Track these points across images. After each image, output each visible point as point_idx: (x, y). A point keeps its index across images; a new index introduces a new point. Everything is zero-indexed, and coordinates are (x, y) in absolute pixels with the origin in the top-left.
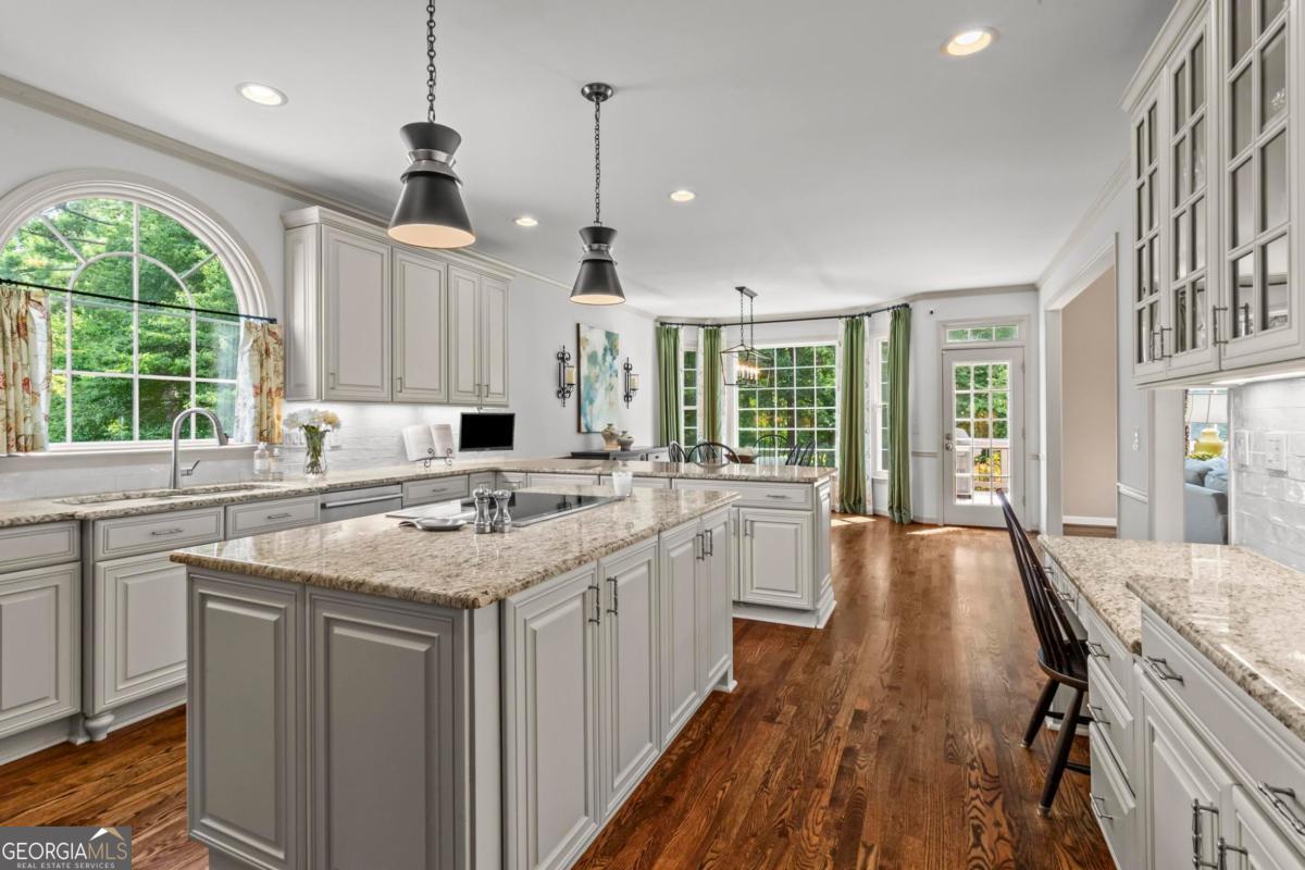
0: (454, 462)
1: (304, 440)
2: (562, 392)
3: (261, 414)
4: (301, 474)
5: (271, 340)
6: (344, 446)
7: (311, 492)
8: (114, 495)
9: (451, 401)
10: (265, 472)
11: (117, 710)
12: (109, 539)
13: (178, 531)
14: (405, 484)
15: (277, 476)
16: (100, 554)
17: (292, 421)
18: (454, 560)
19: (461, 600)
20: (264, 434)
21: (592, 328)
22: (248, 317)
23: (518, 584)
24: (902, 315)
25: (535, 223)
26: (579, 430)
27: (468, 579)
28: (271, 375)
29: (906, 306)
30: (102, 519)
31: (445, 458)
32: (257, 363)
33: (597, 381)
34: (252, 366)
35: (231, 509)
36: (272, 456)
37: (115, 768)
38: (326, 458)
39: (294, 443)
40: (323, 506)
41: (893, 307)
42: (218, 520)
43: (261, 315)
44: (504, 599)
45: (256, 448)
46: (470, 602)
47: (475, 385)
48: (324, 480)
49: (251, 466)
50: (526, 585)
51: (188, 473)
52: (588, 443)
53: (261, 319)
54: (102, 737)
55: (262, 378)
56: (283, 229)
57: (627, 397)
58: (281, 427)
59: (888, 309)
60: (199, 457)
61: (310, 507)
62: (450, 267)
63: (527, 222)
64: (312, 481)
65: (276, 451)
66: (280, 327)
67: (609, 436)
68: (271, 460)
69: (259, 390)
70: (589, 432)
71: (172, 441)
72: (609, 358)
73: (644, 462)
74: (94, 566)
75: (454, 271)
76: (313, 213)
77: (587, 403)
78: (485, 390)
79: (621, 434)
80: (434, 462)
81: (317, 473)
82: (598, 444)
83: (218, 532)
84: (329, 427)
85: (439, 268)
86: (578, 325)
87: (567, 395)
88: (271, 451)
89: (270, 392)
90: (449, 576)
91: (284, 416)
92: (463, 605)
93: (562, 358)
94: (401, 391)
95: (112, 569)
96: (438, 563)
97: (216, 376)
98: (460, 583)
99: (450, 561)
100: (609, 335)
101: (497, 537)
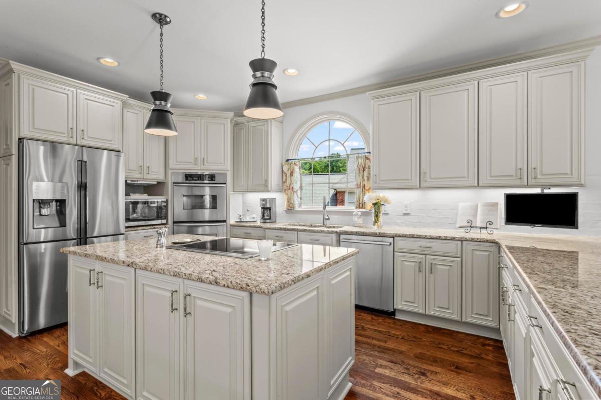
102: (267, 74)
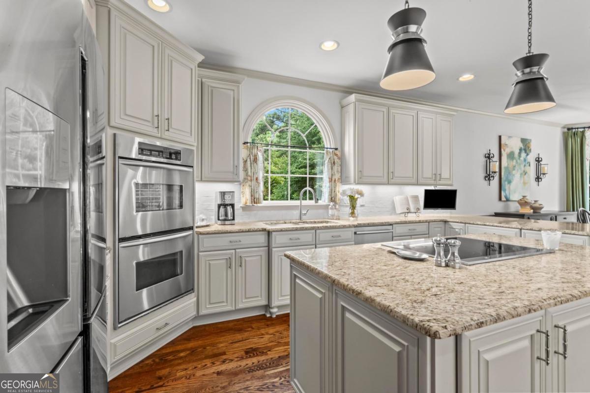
0: (420, 215)
1: (349, 202)
2: (488, 177)
3: (332, 190)
4: (347, 217)
5: (335, 157)
6: (366, 205)
7: (350, 227)
8: (281, 222)
9: (419, 183)
10: (333, 215)
11: (279, 307)
12: (277, 239)
13: (299, 239)
14: (394, 226)
15: (338, 217)
16: (274, 246)
17: (344, 193)
18: (419, 286)
19: (425, 329)
20: (332, 199)
21: (510, 137)
22: (327, 148)
23: (472, 323)
25: (472, 77)
26: (500, 199)
27: (430, 308)
28: (336, 173)
30: (274, 231)
31: (415, 213)
32: (330, 168)
33: (514, 170)
34: (328, 169)
35: (318, 231)
36: (336, 209)
37: (276, 332)
38: (358, 210)
39: (345, 203)
40: (355, 233)
42: (313, 235)
43: (332, 147)
44: (461, 335)
45: (329, 205)
46: (432, 333)
47: (432, 174)
48: (357, 220)
49: (328, 212)
50: (480, 325)
51: (305, 214)
52: (507, 207)
53: (332, 149)
54: (274, 316)
55: (332, 175)
56: (340, 107)
57: (538, 179)
58: (339, 196)
60: (309, 208)
61: (349, 234)
62: (419, 112)
63: (467, 77)
64: (352, 221)
65: (337, 206)
66: (339, 151)
67: (523, 203)
68: (335, 210)
69: (331, 180)
70: (508, 200)
71: (299, 201)
72: (523, 155)
73: (554, 222)
74: (272, 250)
75: (421, 115)
76: (353, 98)
77: (506, 183)
78: (438, 177)
79: (533, 202)
80: (409, 214)
81: (354, 217)
82: (514, 208)
83: (313, 241)
84: (359, 196)
85: (413, 114)
86: (500, 137)
87: (491, 178)
88: (335, 206)
89: (335, 181)
90: (415, 301)
91: (341, 191)
92: (426, 333)
93: (489, 157)
94: (392, 179)
95: (277, 251)
96: (409, 287)
97: (316, 174)
98: (423, 311)
99: (417, 287)
100: (524, 141)
101: (449, 271)
102: (535, 69)
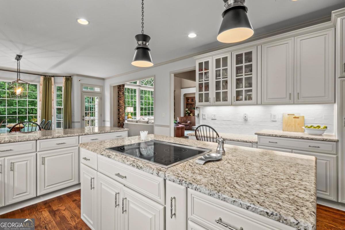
24: (69, 79)
29: (70, 77)
41: (66, 76)
59: (64, 76)
